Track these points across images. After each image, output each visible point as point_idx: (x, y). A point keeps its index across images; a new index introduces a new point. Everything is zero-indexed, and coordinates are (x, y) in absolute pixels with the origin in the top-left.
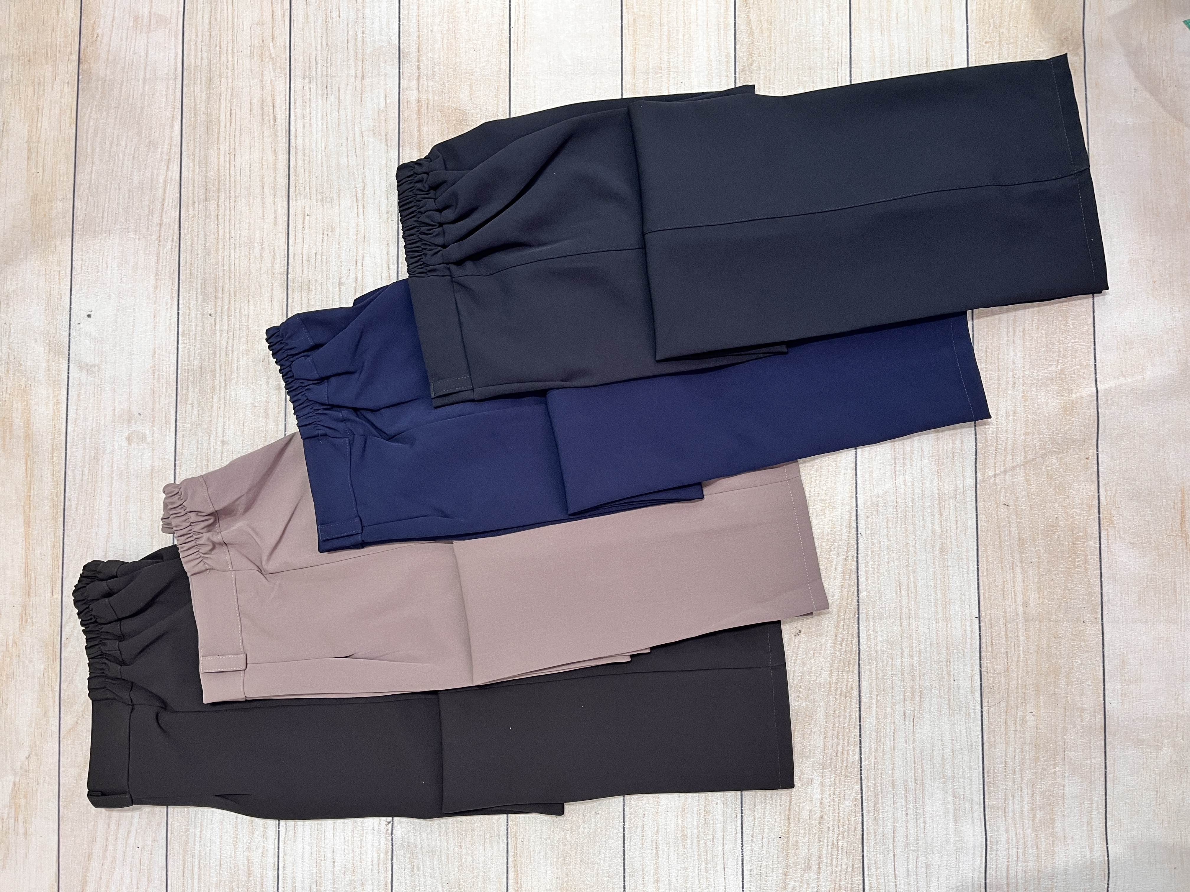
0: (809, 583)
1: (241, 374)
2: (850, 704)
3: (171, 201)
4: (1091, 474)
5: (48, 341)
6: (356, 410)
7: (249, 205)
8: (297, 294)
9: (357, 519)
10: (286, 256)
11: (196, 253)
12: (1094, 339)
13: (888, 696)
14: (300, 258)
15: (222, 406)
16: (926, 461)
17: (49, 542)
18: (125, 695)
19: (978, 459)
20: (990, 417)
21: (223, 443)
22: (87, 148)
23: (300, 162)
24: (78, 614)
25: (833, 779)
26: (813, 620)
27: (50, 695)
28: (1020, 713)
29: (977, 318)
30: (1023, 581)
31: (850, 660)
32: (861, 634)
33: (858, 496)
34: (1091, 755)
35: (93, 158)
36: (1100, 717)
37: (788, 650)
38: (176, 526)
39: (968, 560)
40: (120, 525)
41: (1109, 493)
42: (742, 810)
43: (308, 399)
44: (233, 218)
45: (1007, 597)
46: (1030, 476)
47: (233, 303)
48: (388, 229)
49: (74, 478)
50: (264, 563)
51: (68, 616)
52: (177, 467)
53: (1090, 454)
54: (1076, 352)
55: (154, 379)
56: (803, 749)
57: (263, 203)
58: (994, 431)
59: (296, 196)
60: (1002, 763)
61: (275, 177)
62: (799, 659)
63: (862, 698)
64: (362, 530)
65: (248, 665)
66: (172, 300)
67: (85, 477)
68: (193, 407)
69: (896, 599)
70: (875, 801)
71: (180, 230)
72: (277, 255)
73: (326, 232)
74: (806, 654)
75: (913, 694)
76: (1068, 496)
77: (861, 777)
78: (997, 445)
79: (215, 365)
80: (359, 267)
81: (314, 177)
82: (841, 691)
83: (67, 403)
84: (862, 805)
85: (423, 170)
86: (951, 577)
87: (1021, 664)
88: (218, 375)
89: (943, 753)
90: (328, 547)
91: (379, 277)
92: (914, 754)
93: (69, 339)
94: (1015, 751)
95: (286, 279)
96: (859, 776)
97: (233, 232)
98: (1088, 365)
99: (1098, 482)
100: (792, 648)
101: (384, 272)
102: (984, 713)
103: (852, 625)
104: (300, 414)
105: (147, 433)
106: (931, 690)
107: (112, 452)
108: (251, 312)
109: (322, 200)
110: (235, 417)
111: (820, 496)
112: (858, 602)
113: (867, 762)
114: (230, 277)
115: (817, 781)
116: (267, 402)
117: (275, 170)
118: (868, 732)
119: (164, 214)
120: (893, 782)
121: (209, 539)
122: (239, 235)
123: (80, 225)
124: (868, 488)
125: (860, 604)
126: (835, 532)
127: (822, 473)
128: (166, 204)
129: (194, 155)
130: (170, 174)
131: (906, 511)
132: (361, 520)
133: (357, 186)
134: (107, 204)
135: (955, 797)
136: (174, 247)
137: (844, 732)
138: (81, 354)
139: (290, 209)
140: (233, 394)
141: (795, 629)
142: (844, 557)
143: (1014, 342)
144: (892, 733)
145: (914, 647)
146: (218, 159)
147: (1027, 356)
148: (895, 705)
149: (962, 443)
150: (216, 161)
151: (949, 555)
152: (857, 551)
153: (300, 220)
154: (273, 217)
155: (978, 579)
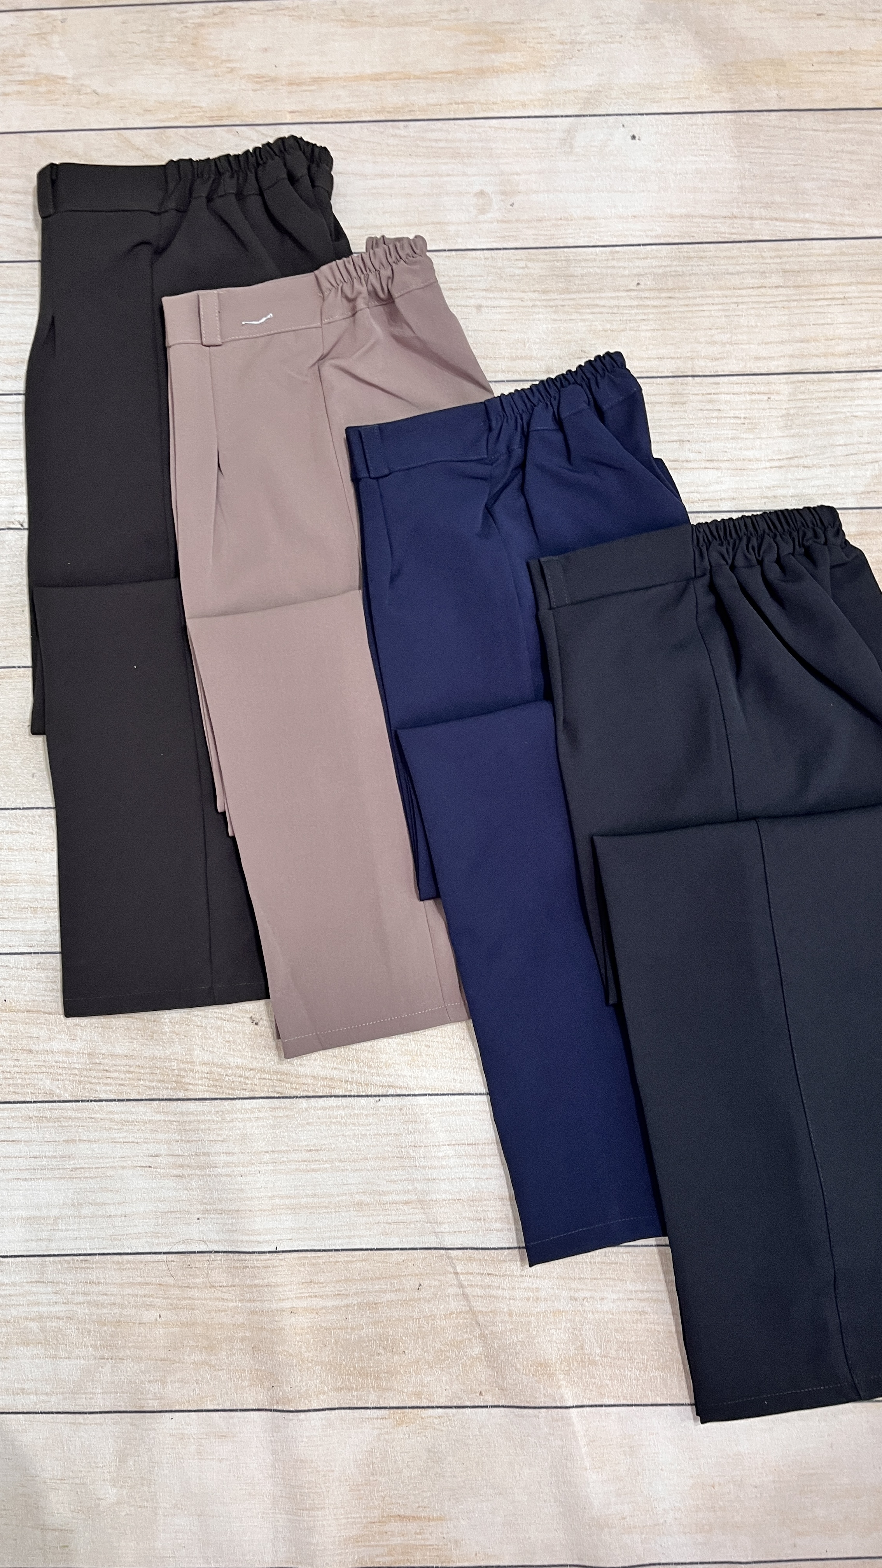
0: (317, 1034)
1: (565, 325)
2: (167, 1088)
3: (782, 229)
4: (460, 1398)
5: (600, 89)
6: (522, 466)
7: (778, 325)
8: (667, 389)
9: (386, 472)
10: (716, 374)
11: (717, 262)
12: (635, 1405)
13: (179, 1135)
14: (713, 391)
15: (525, 304)
16: (473, 1184)
17: (353, 105)
18: (172, 204)
19: (476, 1251)
20: (531, 1266)
21: (479, 307)
22: (845, 123)
23: (837, 385)
24: (268, 144)
25: (77, 1066)
26: (271, 1041)
27: (170, 116)
28: (158, 1301)
29: (659, 1251)
30: (323, 1308)
31: (221, 1087)
32: (255, 1101)
33: (428, 1097)
34: (106, 1393)
35: (834, 131)
36: (155, 1405)
37: (233, 1009)
38: (374, 253)
39: (348, 1237)
40: (375, 188)
41: (437, 1421)
42: (38, 953)
43: (535, 406)
44: (763, 305)
45: (302, 1286)
46: (457, 1319)
47: (654, 311)
48: (753, 498)
49: (433, 130)
50: (333, 362)
51: (265, 132)
52: (448, 253)
53: (486, 1397)
54: (618, 1380)
55: (556, 219)
56: (112, 1028)
57: (782, 342)
58: (513, 1271)
59: (791, 382)
60: (98, 1278)
61: (817, 356)
62: (222, 1023)
63: (175, 1103)
64: (374, 478)
65: (208, 348)
66: (657, 237)
67: (433, 144)
68: (523, 268)
69: (299, 1146)
70: (50, 1117)
71: (745, 242)
72: (716, 363)
73: (747, 421)
74: (228, 1032)
75: (181, 1166)
76: (431, 1367)
77: (78, 1101)
78: (496, 1275)
79: (576, 292)
80: (704, 465)
81: (817, 404)
82: (183, 1077)
83: (525, 117)
84: (46, 1102)
85: (831, 539)
86: (327, 1216)
87: (220, 1304)
88: (563, 296)
89: (109, 1204)
90: (351, 438)
91: (692, 489)
92: (107, 1167)
93: (604, 115)
94: (112, 1295)
95: (686, 374)
96: (80, 1099)
97: (744, 306)
98: (602, 1395)
99: (451, 1407)
100: (236, 1014)
101: (698, 496)
102: (159, 1256)
103: (265, 1089)
104: (516, 397)
105: (489, 215)
106: (187, 1189)
107: (465, 174)
108: (643, 334)
109: (788, 415)
110: (512, 320)
111: (426, 1049)
112: (294, 1097)
113: (97, 1108)
114: (687, 305)
115: (75, 1047)
116: (531, 358)
117: (826, 355)
118: (133, 1110)
119: (764, 221)
120: (74, 1141)
121: (360, 293)
122: (740, 313)
123: (748, 120)
124: (437, 1110)
125: (291, 1100)
126: (381, 1068)
127: (455, 1050)
128: (778, 223)
129: (842, 254)
130: (817, 226)
131: (409, 1158)
132: (386, 476)
133: (808, 458)
134: (774, 151)
135: (56, 1218)
136: (723, 235)
137: (133, 1079)
138: (585, 129)
139: (775, 376)
140: (541, 316)
141: (259, 1018)
142: (350, 1080)
143: (629, 1299)
144: (133, 1140)
145: (239, 1169)
146: (838, 285)
147: (611, 1316)
148: (167, 1143)
149: (497, 1230)
150: (834, 281)
151: (355, 1213)
152: (358, 1096)
153: (762, 389)
154: (764, 355)
155: (324, 1251)
